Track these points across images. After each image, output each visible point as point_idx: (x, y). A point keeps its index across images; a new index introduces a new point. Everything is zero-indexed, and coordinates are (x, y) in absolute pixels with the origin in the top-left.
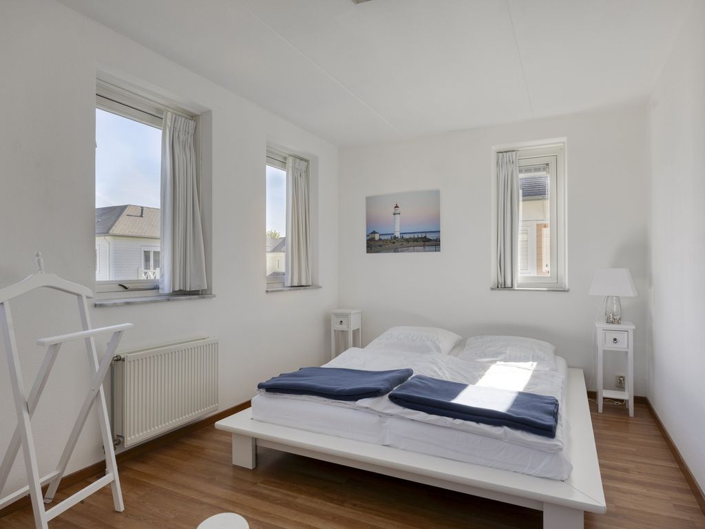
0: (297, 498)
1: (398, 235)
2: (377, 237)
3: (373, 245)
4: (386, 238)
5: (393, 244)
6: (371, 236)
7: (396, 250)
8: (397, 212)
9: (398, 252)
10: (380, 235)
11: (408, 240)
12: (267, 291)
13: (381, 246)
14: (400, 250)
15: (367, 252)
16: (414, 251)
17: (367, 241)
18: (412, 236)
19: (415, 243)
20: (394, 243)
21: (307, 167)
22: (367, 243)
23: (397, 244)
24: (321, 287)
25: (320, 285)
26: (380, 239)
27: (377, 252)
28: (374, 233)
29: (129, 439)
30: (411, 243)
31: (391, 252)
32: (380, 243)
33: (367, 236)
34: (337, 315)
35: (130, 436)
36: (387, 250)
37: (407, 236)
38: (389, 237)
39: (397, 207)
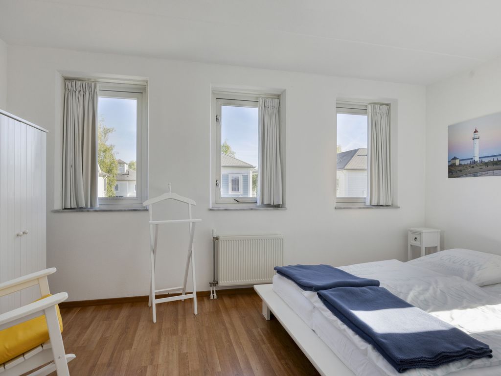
0: (264, 343)
1: (477, 159)
2: (457, 162)
3: (455, 170)
4: (466, 163)
5: (473, 169)
6: (453, 162)
7: (475, 175)
8: (477, 136)
9: (477, 176)
10: (460, 160)
11: (487, 164)
12: (335, 208)
13: (461, 171)
14: (479, 174)
15: (449, 177)
16: (493, 175)
17: (449, 166)
18: (491, 159)
19: (495, 167)
20: (473, 167)
21: (389, 109)
22: (449, 169)
23: (477, 168)
24: (399, 208)
25: (399, 205)
26: (460, 165)
27: (457, 177)
28: (455, 158)
29: (220, 282)
30: (490, 167)
31: (470, 176)
32: (461, 168)
33: (449, 162)
34: (413, 232)
35: (221, 281)
36: (467, 175)
37: (486, 160)
38: (468, 162)
39: (476, 131)
